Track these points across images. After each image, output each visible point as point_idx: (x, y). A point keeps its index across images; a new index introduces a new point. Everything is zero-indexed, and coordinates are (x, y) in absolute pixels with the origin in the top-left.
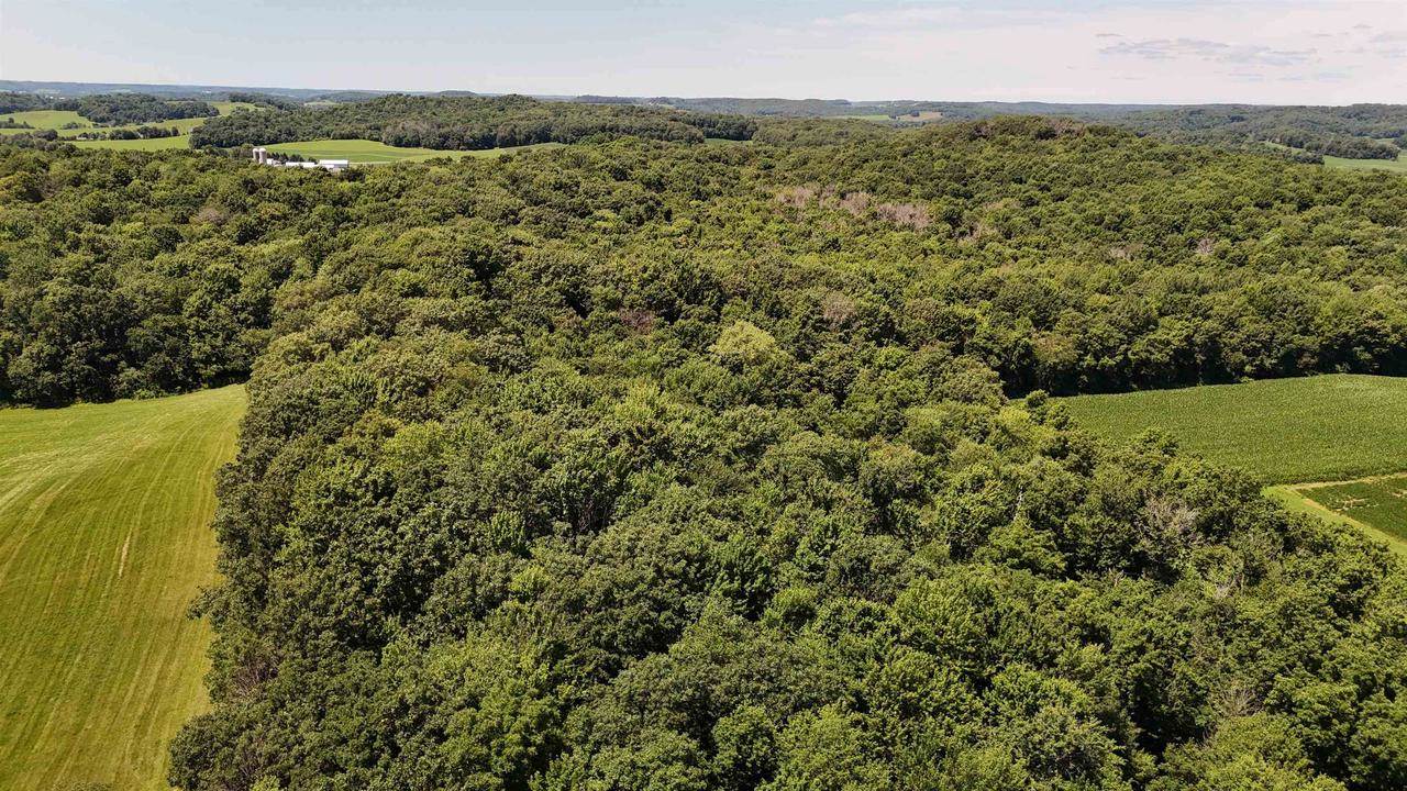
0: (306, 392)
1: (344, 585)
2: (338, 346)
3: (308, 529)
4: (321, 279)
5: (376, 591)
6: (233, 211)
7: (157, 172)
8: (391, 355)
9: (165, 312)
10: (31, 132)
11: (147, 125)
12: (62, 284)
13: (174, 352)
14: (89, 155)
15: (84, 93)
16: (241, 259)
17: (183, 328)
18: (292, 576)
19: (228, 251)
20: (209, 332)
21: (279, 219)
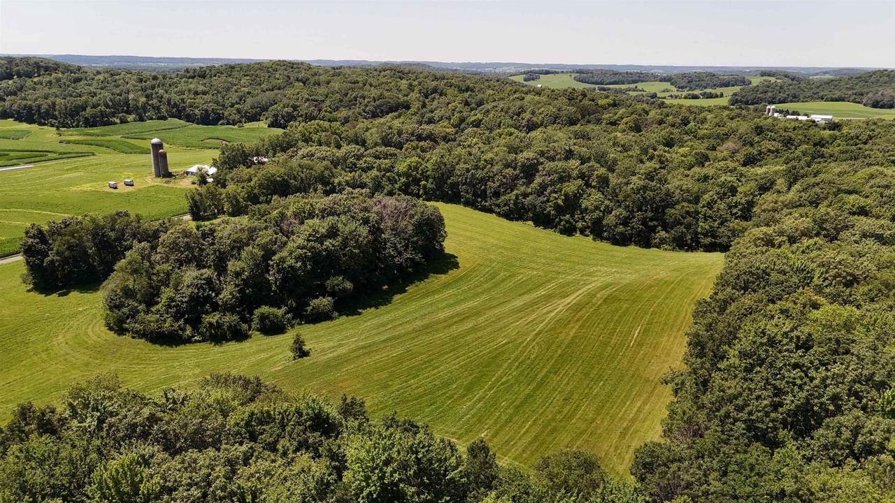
0: (762, 266)
1: (758, 397)
2: (792, 240)
3: (743, 355)
4: (791, 195)
5: (780, 410)
6: (744, 145)
7: (705, 119)
8: (831, 254)
9: (690, 202)
10: (644, 93)
11: (706, 90)
12: (640, 179)
13: (688, 226)
14: (670, 107)
15: (675, 72)
16: (741, 175)
17: (697, 213)
18: (727, 380)
19: (735, 169)
20: (712, 218)
21: (773, 152)
